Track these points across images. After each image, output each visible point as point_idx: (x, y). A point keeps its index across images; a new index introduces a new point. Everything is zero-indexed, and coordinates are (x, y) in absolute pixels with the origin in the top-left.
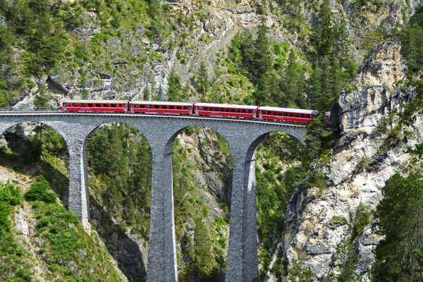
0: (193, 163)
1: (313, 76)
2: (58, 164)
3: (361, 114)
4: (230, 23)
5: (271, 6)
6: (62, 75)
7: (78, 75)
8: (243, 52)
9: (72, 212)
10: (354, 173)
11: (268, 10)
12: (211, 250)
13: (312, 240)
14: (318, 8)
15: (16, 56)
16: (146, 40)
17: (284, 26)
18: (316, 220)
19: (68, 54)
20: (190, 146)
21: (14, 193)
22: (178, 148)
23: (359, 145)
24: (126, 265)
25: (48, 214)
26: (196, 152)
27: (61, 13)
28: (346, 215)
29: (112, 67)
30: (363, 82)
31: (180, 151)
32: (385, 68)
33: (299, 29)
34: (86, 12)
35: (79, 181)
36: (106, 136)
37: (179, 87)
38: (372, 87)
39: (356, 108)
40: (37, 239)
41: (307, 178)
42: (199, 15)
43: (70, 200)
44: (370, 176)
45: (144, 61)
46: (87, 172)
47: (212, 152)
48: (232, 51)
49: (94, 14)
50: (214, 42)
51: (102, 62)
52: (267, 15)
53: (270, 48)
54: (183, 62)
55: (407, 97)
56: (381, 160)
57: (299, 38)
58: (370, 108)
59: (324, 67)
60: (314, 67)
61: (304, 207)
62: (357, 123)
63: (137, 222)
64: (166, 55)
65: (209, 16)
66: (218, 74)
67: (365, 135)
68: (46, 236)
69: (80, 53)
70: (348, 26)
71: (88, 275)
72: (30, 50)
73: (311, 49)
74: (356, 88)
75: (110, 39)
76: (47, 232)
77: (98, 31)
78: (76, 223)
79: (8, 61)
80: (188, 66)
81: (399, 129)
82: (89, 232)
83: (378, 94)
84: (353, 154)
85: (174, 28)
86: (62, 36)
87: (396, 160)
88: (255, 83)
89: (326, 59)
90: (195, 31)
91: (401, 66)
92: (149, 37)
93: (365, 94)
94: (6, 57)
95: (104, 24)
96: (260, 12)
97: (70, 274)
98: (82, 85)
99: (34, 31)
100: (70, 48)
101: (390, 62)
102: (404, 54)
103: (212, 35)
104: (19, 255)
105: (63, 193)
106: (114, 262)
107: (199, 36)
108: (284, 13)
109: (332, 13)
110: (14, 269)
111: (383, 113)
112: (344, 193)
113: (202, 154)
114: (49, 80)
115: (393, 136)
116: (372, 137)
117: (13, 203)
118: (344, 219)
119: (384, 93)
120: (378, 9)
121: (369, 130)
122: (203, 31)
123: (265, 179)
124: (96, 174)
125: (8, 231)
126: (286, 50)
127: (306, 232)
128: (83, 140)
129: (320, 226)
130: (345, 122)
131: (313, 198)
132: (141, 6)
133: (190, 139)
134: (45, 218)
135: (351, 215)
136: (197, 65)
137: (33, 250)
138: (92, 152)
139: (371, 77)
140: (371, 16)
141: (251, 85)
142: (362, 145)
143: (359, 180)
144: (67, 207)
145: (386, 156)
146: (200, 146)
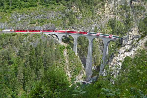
0: (98, 44)
1: (125, 28)
2: (72, 42)
3: (127, 40)
4: (109, 17)
5: (118, 14)
6: (74, 26)
7: (77, 26)
8: (111, 23)
9: (74, 51)
10: (125, 52)
11: (117, 15)
12: (99, 61)
13: (114, 64)
14: (128, 14)
15: (67, 22)
16: (91, 20)
17: (120, 18)
18: (115, 60)
19: (76, 22)
20: (98, 41)
21: (64, 47)
22: (95, 41)
23: (126, 46)
24: (83, 62)
25: (69, 51)
26: (99, 42)
27: (75, 14)
28: (122, 60)
29: (84, 25)
30: (128, 34)
31: (96, 41)
32: (134, 31)
33: (123, 18)
34: (80, 14)
35: (75, 46)
36: (81, 38)
37: (97, 29)
38: (130, 35)
39: (126, 39)
40: (67, 56)
41: (114, 52)
42: (102, 15)
43: (74, 49)
44: (128, 53)
45: (90, 24)
46: (77, 44)
47: (102, 42)
48: (108, 22)
49: (81, 15)
50: (105, 21)
51: (82, 24)
52: (116, 15)
53: (116, 22)
54: (98, 24)
55: (138, 37)
56: (131, 50)
57: (123, 20)
58: (129, 39)
59: (127, 26)
60: (125, 26)
61: (113, 58)
62: (126, 42)
63: (86, 54)
64: (95, 23)
65: (104, 15)
66: (105, 27)
67: (128, 44)
68: (69, 55)
69: (78, 22)
70: (134, 18)
71: (75, 63)
72: (69, 21)
73: (125, 23)
74: (127, 35)
75: (84, 19)
76: (69, 54)
77: (82, 18)
78: (74, 53)
79: (65, 23)
80: (99, 25)
81: (135, 44)
82: (76, 55)
83: (131, 36)
84: (125, 48)
85: (97, 18)
86: (75, 19)
87: (134, 50)
88: (112, 29)
89: (128, 25)
90: (101, 18)
91: (137, 31)
92: (92, 19)
93: (128, 36)
94: (65, 22)
95: (83, 16)
96: (115, 15)
97: (72, 62)
98: (78, 28)
99: (70, 17)
100: (76, 21)
101: (135, 30)
102: (139, 28)
103: (105, 19)
104: (64, 58)
105: (73, 48)
106: (81, 61)
107: (102, 19)
108: (120, 15)
109: (131, 16)
110: (63, 60)
111: (132, 40)
112: (122, 55)
113: (100, 42)
114: (72, 27)
115: (134, 45)
116: (130, 45)
117: (64, 49)
118: (121, 61)
119: (133, 36)
120: (141, 15)
121: (129, 43)
122: (103, 18)
123: (112, 48)
124: (79, 45)
125: (62, 54)
126: (120, 22)
127: (113, 62)
128: (77, 38)
129: (116, 62)
130: (123, 42)
131: (115, 56)
132: (91, 13)
133: (98, 39)
134: (69, 52)
135: (123, 60)
136: (101, 25)
137: (66, 57)
138: (79, 41)
139: (131, 33)
140: (139, 16)
141: (111, 29)
142: (127, 46)
143: (125, 53)
144: (73, 50)
145: (132, 49)
146: (100, 41)
